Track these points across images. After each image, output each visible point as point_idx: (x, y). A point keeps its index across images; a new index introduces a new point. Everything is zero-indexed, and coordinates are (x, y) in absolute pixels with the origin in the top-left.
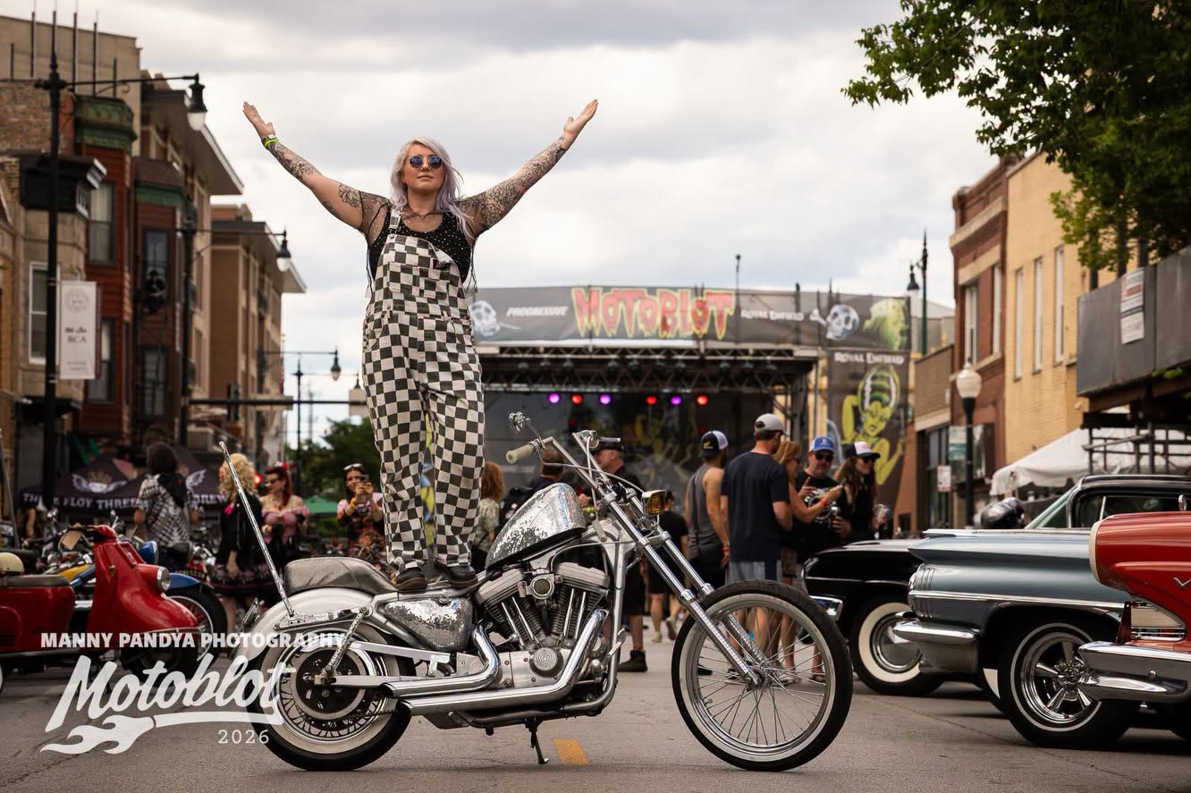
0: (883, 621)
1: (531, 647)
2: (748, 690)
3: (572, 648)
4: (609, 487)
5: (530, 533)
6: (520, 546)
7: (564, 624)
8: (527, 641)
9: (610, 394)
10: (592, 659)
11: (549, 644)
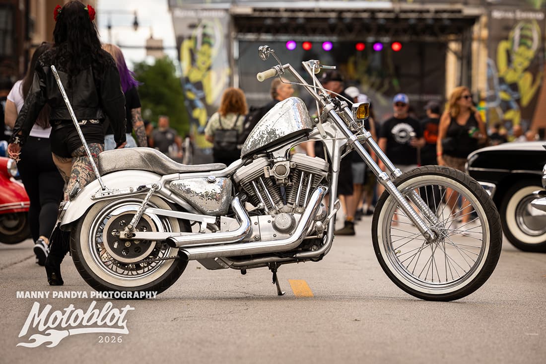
0: (525, 200)
1: (273, 212)
2: (427, 243)
3: (302, 213)
4: (329, 100)
5: (273, 132)
6: (265, 142)
7: (296, 196)
8: (270, 208)
9: (331, 43)
10: (316, 221)
11: (286, 210)
